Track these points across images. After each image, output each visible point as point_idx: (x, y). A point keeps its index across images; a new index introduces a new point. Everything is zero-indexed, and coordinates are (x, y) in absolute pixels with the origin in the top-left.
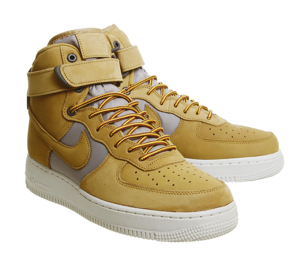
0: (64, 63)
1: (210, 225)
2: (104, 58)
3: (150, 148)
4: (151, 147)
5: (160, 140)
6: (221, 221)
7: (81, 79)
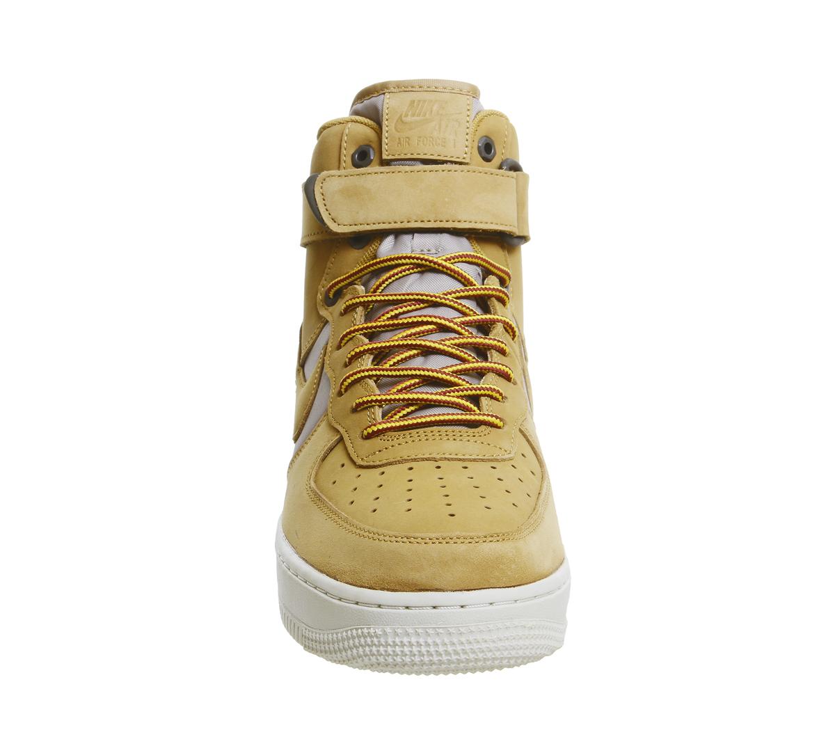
0: (341, 167)
1: (408, 634)
2: (443, 162)
3: (409, 410)
4: (412, 408)
5: (452, 394)
6: (431, 631)
7: (358, 213)
